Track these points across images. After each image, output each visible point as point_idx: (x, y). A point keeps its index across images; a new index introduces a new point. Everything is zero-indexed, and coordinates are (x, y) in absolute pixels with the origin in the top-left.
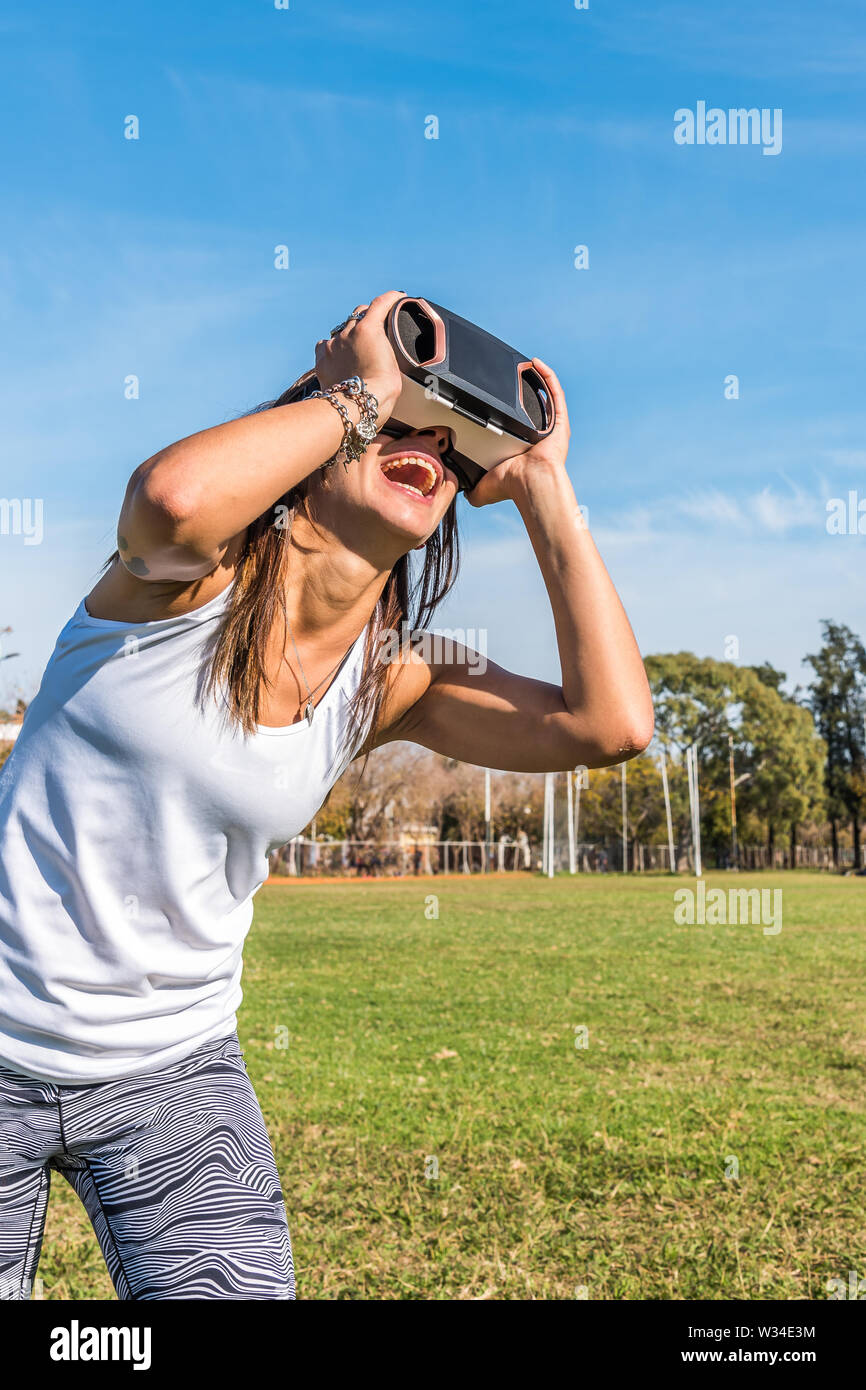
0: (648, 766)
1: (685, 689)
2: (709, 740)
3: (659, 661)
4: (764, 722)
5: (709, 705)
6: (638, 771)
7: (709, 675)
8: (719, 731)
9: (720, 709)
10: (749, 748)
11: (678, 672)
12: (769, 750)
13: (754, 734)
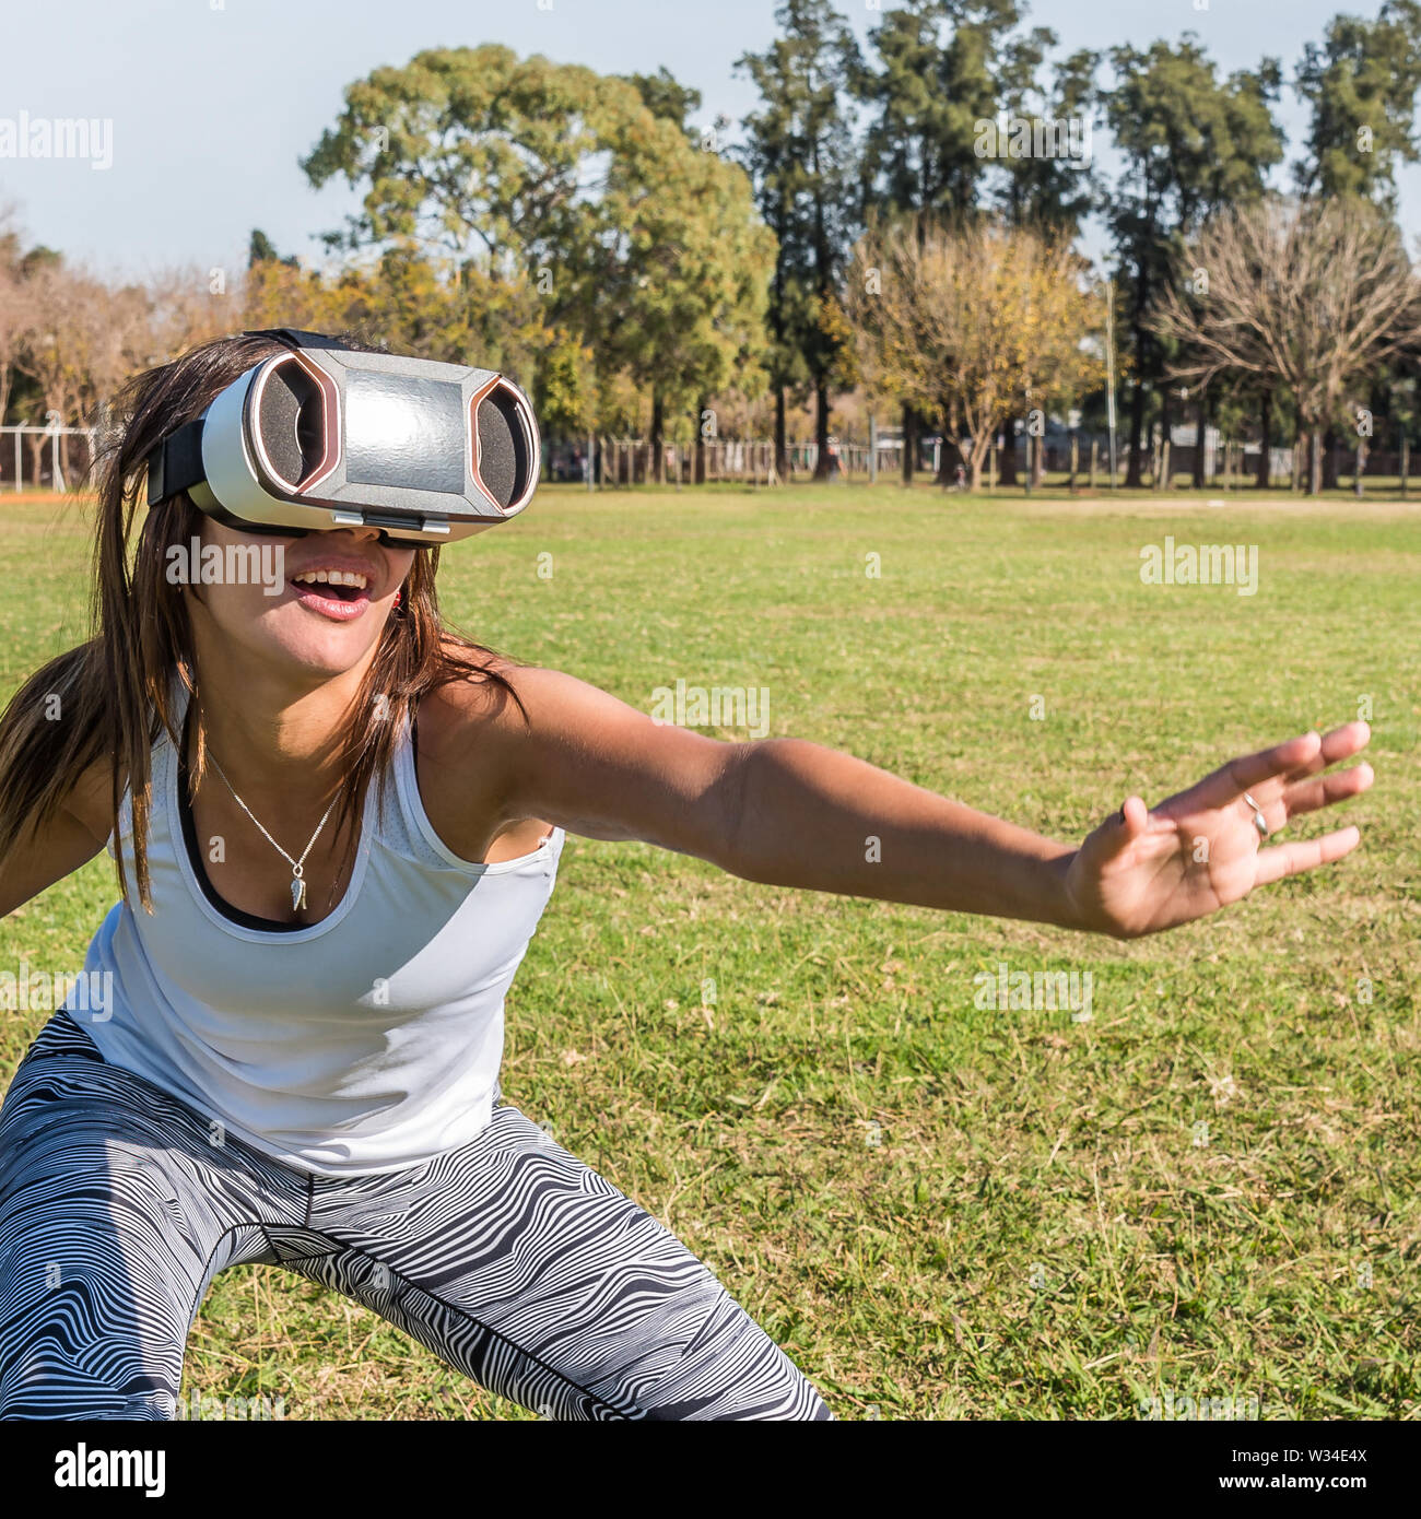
0: (422, 277)
1: (497, 120)
3: (442, 60)
4: (653, 190)
7: (540, 92)
8: (563, 209)
10: (623, 244)
11: (482, 88)
12: (659, 245)
13: (633, 214)
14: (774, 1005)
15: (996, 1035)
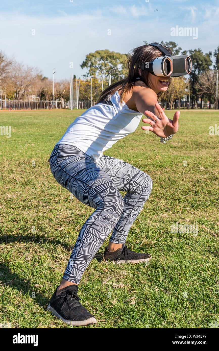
0: (96, 81)
1: (107, 60)
2: (113, 74)
3: (99, 52)
5: (112, 64)
6: (94, 82)
7: (113, 56)
8: (116, 72)
9: (115, 66)
10: (123, 76)
11: (105, 55)
13: (125, 72)
14: (141, 161)
15: (171, 164)
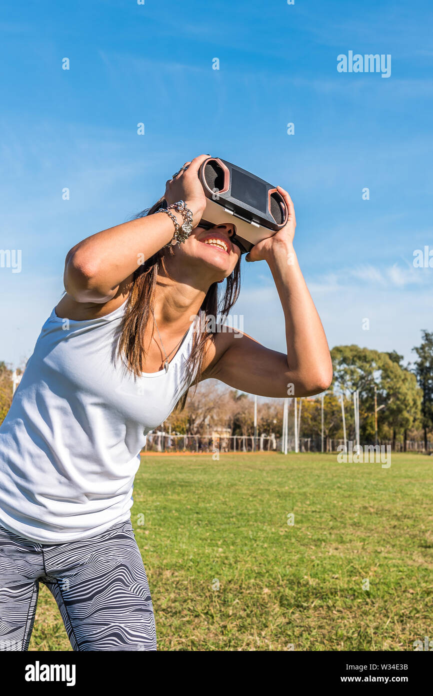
0: (334, 400)
1: (353, 363)
2: (365, 388)
3: (341, 349)
4: (392, 380)
5: (365, 371)
6: (330, 403)
7: (365, 357)
8: (370, 384)
10: (385, 393)
12: (394, 393)
13: (387, 385)
